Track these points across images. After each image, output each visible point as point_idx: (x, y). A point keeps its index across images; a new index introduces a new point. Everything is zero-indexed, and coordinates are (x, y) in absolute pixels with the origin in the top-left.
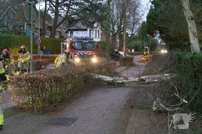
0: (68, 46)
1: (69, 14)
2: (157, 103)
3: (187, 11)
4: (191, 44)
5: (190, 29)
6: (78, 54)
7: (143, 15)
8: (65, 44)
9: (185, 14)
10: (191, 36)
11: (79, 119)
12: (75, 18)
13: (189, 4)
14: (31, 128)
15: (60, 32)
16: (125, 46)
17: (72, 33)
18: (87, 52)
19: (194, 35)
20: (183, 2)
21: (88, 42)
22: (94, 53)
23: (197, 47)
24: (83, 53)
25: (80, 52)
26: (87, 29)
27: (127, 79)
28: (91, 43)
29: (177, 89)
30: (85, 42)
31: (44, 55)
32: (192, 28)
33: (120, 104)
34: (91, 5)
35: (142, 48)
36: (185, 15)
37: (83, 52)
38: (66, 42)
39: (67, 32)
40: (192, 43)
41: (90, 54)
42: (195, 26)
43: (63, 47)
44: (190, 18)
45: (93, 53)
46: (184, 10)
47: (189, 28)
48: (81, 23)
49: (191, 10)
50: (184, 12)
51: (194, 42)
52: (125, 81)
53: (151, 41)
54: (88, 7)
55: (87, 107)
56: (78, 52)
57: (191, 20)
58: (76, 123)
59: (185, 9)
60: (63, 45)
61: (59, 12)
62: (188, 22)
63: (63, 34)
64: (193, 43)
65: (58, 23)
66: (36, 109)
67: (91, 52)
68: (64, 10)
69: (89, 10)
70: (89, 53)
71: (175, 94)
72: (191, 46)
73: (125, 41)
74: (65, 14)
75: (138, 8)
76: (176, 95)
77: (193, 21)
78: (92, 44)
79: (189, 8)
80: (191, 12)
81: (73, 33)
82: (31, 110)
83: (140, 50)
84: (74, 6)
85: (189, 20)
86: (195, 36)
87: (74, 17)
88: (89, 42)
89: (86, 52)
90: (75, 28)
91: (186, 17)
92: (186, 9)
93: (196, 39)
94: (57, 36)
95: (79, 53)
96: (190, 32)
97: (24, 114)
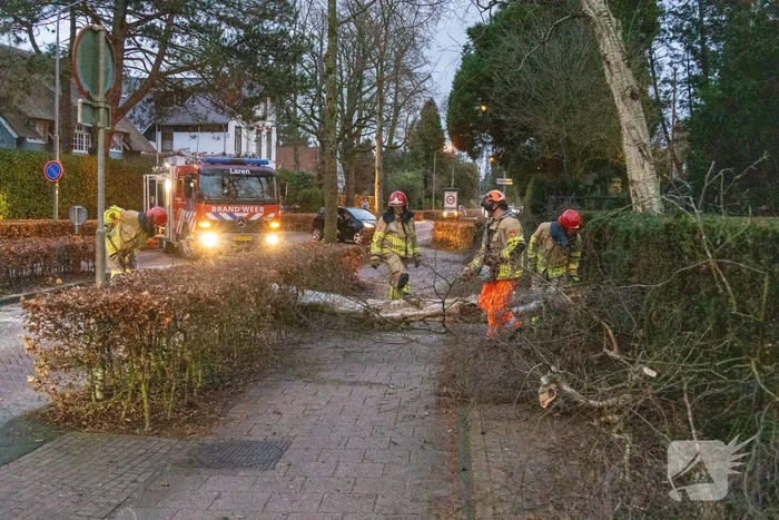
0: (169, 186)
1: (163, 67)
2: (553, 381)
3: (615, 70)
4: (633, 181)
5: (626, 131)
6: (214, 218)
7: (430, 76)
8: (158, 178)
9: (608, 78)
10: (631, 155)
11: (293, 446)
12: (186, 83)
13: (622, 46)
14: (135, 481)
15: (126, 135)
16: (379, 188)
17: (167, 137)
18: (245, 208)
19: (640, 151)
20: (600, 36)
21: (247, 172)
22: (272, 215)
23: (652, 192)
24: (231, 214)
25: (219, 208)
26: (226, 126)
27: (416, 305)
28: (258, 177)
29: (610, 332)
30: (236, 172)
31: (90, 221)
32: (634, 128)
33: (418, 390)
34: (246, 38)
35: (426, 197)
36: (609, 82)
37: (231, 209)
38: (162, 172)
39: (150, 135)
40: (635, 178)
41: (255, 218)
42: (644, 122)
43: (152, 193)
44: (628, 93)
45: (266, 214)
46: (606, 66)
47: (624, 127)
48: (208, 104)
49: (629, 65)
50: (607, 72)
51: (641, 175)
52: (410, 312)
53: (456, 170)
54: (236, 45)
55: (307, 405)
56: (214, 209)
57: (629, 100)
58: (289, 456)
59: (608, 63)
60: (153, 182)
61: (127, 59)
62: (620, 106)
63: (138, 143)
64: (637, 179)
65: (121, 103)
66: (127, 415)
67: (262, 209)
68: (144, 51)
69: (240, 55)
70: (252, 214)
71: (605, 350)
72: (631, 189)
73: (379, 169)
74: (150, 68)
75: (410, 53)
76: (611, 354)
77: (637, 105)
78: (263, 180)
79: (623, 60)
80: (629, 72)
81: (172, 139)
82: (107, 419)
83: (420, 203)
84: (179, 38)
85: (623, 99)
86: (643, 155)
87: (182, 80)
88: (254, 174)
89: (241, 211)
90: (187, 120)
91: (613, 89)
92: (613, 62)
93: (646, 164)
94: (114, 150)
95: (216, 214)
96: (626, 140)
97: (84, 434)
